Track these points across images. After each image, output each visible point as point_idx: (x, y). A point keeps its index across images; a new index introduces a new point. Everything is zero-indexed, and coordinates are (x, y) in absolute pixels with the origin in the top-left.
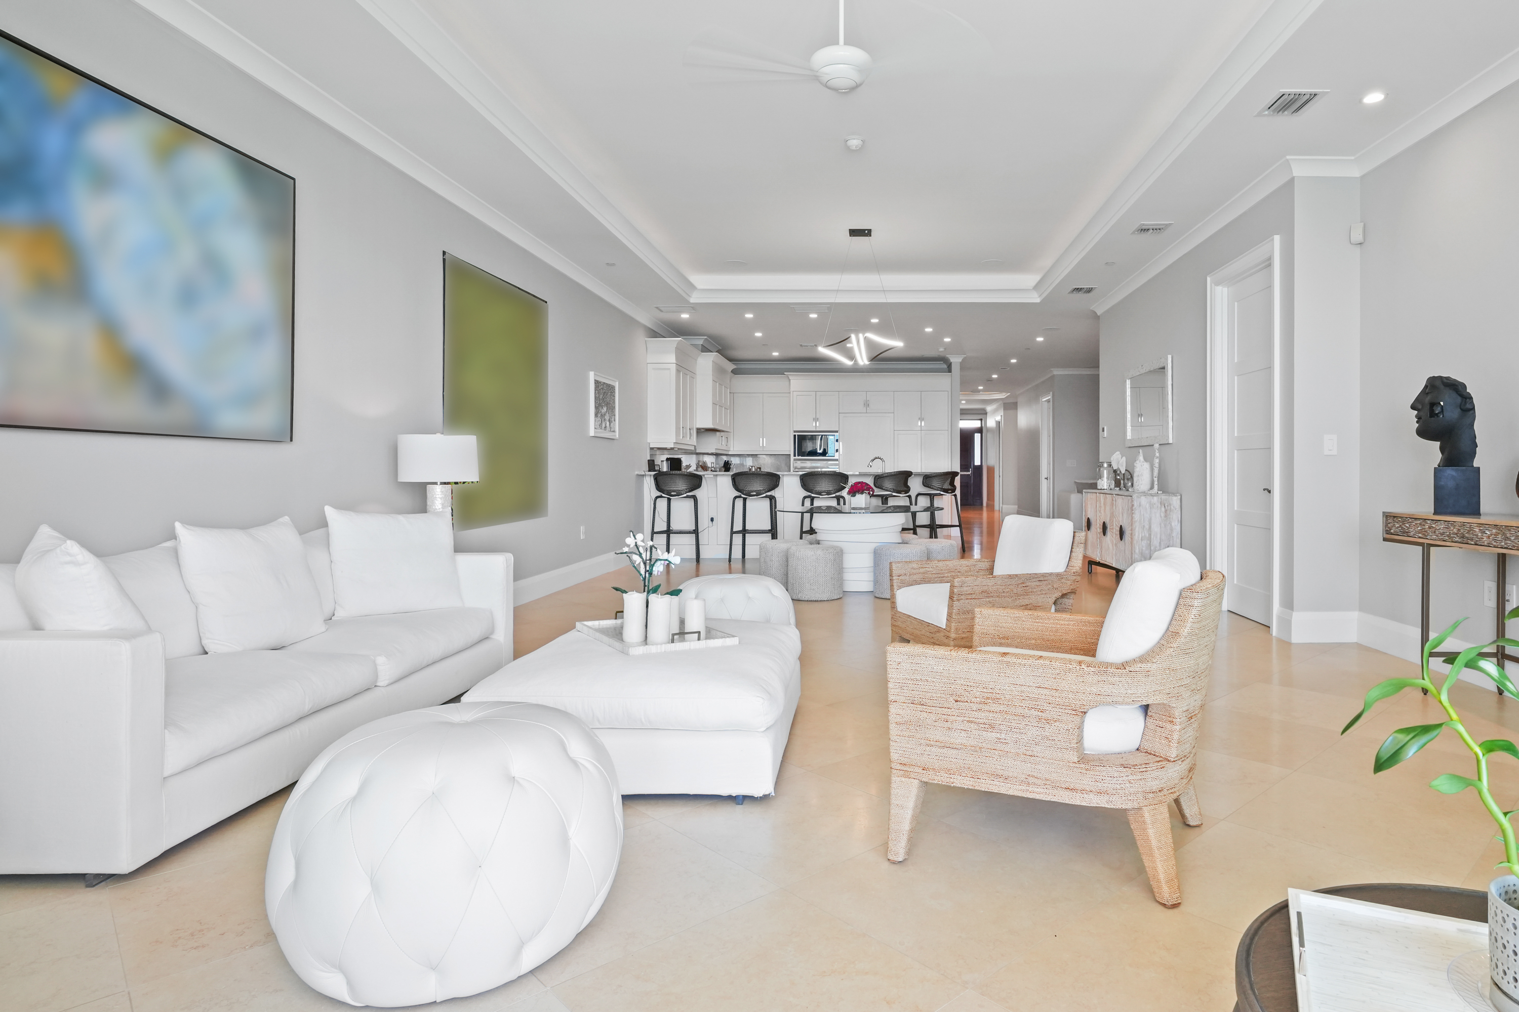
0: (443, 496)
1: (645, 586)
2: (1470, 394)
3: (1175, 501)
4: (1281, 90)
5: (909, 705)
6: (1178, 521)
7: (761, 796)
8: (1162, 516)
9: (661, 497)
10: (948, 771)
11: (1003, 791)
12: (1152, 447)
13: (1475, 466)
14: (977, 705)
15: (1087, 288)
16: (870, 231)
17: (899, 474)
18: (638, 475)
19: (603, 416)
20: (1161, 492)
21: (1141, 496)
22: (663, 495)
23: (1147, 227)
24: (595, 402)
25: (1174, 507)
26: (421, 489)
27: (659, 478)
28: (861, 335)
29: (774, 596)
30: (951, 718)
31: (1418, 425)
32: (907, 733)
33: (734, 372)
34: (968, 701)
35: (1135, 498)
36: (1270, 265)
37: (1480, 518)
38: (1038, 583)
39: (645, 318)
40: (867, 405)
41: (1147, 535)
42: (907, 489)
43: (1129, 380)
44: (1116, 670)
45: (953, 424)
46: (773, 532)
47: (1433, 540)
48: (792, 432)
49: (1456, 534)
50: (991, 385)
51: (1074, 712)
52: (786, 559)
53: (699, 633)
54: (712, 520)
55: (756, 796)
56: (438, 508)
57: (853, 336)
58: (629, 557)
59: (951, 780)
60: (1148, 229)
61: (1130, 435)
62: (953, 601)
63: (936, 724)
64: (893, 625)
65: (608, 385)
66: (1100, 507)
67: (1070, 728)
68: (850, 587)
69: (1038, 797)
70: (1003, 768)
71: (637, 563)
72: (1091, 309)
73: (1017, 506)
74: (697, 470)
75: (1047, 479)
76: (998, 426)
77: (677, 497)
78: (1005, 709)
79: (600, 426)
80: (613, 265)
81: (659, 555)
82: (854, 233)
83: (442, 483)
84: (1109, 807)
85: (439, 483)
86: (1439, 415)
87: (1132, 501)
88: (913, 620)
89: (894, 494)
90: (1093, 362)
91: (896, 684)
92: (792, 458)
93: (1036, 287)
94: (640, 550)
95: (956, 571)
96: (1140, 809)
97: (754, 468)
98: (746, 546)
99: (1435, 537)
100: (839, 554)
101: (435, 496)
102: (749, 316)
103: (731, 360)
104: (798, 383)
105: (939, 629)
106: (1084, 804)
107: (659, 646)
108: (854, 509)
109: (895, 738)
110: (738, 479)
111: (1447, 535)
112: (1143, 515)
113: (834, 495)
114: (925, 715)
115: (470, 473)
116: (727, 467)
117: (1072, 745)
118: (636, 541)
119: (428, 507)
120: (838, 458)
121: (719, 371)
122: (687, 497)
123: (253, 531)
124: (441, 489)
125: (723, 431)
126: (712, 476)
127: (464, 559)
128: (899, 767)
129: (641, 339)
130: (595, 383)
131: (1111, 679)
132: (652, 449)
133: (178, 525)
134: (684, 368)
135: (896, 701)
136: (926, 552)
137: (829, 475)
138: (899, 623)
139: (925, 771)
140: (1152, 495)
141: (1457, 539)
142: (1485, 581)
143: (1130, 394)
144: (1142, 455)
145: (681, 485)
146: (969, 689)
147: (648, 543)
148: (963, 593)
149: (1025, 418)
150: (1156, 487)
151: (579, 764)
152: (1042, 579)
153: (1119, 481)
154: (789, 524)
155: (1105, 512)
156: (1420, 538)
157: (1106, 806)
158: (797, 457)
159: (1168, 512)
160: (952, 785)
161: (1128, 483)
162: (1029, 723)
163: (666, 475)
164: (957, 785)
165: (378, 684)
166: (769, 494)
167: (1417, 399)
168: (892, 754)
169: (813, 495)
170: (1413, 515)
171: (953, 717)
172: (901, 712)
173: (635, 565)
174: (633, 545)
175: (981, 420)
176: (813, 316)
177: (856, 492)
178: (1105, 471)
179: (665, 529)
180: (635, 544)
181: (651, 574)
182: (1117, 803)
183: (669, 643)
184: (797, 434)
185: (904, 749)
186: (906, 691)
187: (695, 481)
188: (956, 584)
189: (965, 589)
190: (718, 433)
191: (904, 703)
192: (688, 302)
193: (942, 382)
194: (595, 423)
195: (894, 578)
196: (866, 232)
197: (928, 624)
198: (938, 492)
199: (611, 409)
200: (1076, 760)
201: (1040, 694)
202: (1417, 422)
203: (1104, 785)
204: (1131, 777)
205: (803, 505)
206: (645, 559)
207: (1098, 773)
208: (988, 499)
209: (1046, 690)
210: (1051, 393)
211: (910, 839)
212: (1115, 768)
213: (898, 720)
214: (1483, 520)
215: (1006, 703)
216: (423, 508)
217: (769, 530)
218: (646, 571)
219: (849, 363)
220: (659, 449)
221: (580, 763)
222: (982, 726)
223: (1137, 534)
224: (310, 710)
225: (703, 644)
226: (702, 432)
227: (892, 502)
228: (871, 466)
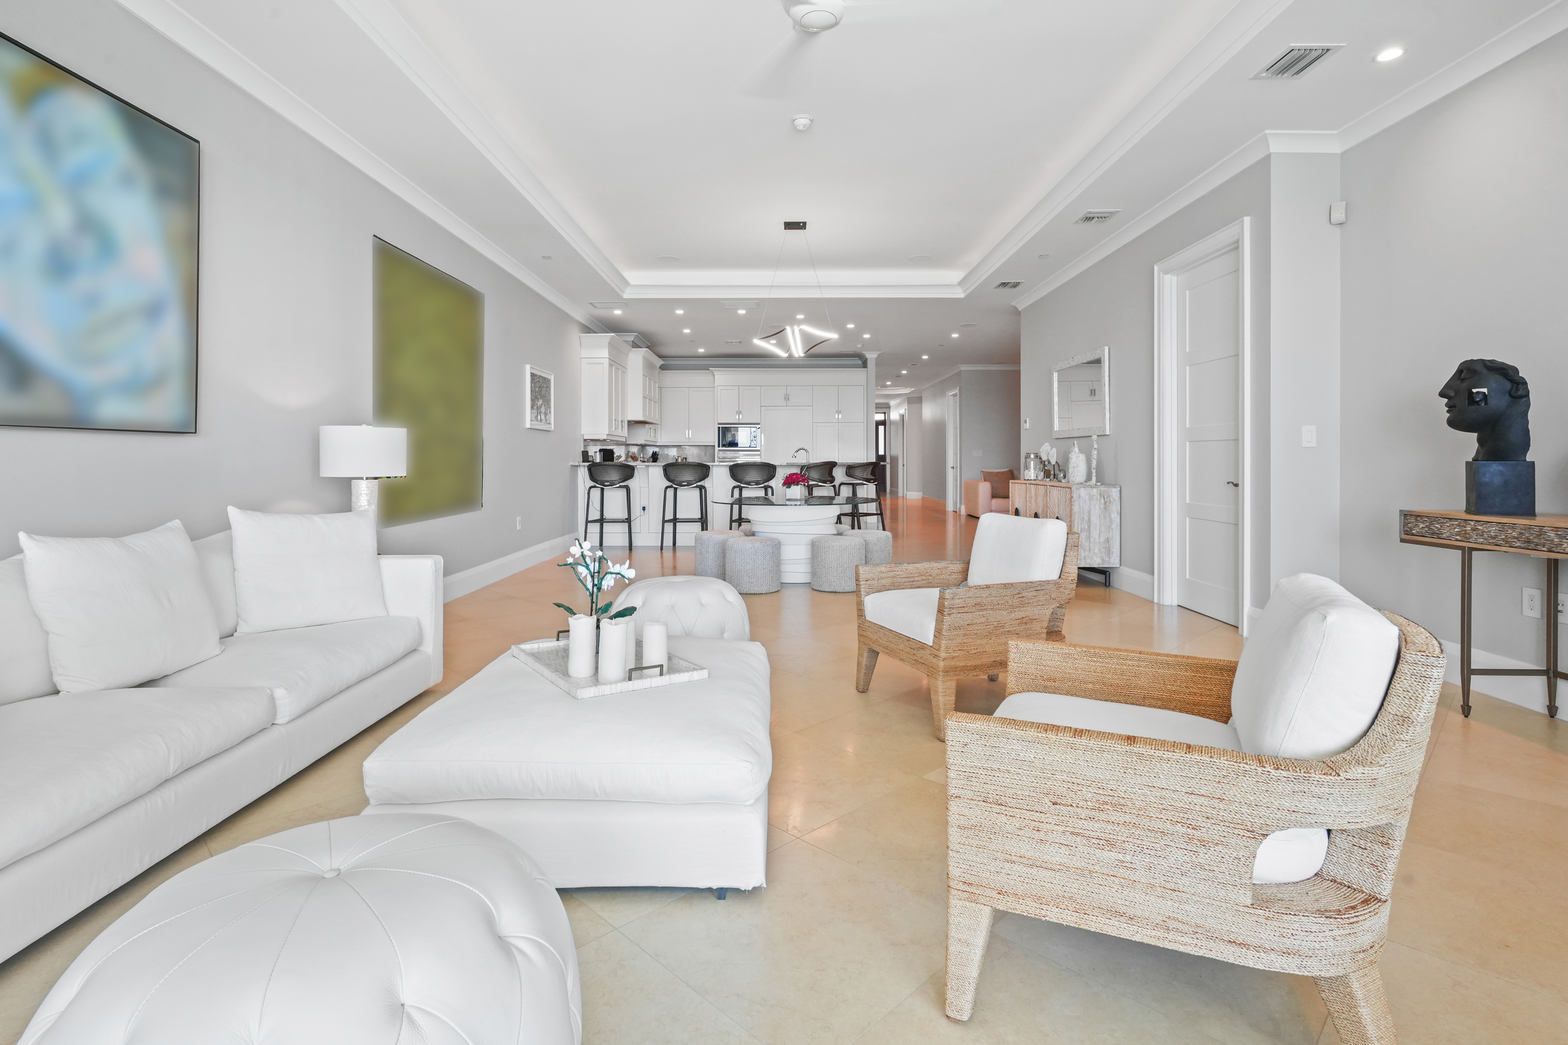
0: (369, 492)
1: (592, 602)
2: (1524, 379)
3: (1115, 492)
4: (1291, 45)
5: (979, 803)
6: (1118, 513)
7: (750, 889)
8: (1102, 507)
9: (595, 487)
10: (1038, 899)
11: (1125, 935)
12: (1089, 438)
13: (1527, 460)
14: (1087, 812)
15: (1014, 283)
16: (805, 223)
17: (825, 464)
18: (572, 465)
19: (539, 408)
20: (1100, 484)
21: (1080, 487)
22: (597, 485)
23: (1092, 215)
24: (531, 394)
25: (1113, 499)
26: (345, 485)
27: (593, 469)
28: (796, 328)
29: (728, 601)
30: (1045, 827)
31: (1448, 415)
32: (975, 842)
33: (662, 368)
34: (1074, 805)
35: (1075, 489)
36: (1237, 248)
37: (1535, 520)
38: (1035, 593)
39: (579, 314)
40: (787, 398)
41: (1087, 527)
42: (832, 480)
43: (1057, 373)
44: (1325, 776)
45: (868, 416)
46: (703, 521)
47: (1479, 543)
48: (716, 424)
49: (1517, 538)
50: (898, 380)
51: (1249, 834)
52: (723, 551)
53: (661, 666)
54: (644, 509)
55: (743, 889)
56: (363, 505)
57: (788, 329)
58: (574, 569)
59: (1042, 912)
60: (1093, 218)
61: (1057, 426)
62: (943, 615)
63: (1021, 833)
64: (860, 635)
65: (544, 379)
66: (1031, 498)
67: (1241, 857)
68: (788, 578)
69: (1182, 949)
70: (1127, 903)
71: (583, 575)
72: (1012, 304)
73: (922, 493)
74: (626, 460)
75: (953, 468)
76: (902, 419)
77: (610, 487)
78: (1134, 821)
79: (535, 418)
80: (549, 258)
81: (609, 568)
82: (789, 226)
83: (367, 478)
84: (1300, 974)
85: (365, 479)
86: (1480, 403)
87: (1071, 493)
88: (887, 632)
89: (820, 484)
90: (1013, 357)
91: (960, 773)
92: (717, 448)
93: (961, 283)
94: (586, 560)
95: (927, 574)
96: (1346, 976)
97: (680, 458)
98: (677, 534)
99: (1482, 540)
100: (776, 547)
101: (360, 492)
102: (680, 312)
103: (660, 356)
104: (722, 377)
105: (923, 646)
106: (1261, 967)
107: (614, 686)
108: (789, 500)
109: (957, 847)
110: (669, 469)
111: (1503, 539)
112: (1083, 507)
113: (763, 485)
114: (1004, 819)
115: (398, 468)
116: (655, 458)
117: (1244, 881)
118: (582, 550)
119: (353, 504)
120: (759, 449)
121: (649, 366)
122: (620, 487)
123: (128, 540)
124: (367, 485)
125: (652, 423)
126: (644, 467)
127: (389, 563)
128: (962, 887)
129: (575, 335)
130: (531, 376)
131: (1318, 791)
132: (585, 440)
133: (22, 536)
134: (616, 363)
135: (959, 797)
136: (864, 543)
137: (758, 465)
138: (869, 633)
139: (1002, 896)
140: (1091, 487)
141: (1518, 544)
142: (1524, 588)
143: (1057, 387)
144: (1077, 446)
145: (614, 475)
146: (1075, 787)
147: (597, 553)
148: (955, 606)
149: (929, 411)
150: (1094, 479)
151: (514, 950)
152: (1039, 588)
153: (1049, 471)
154: (719, 515)
155: (1036, 502)
156: (1457, 540)
157: (1297, 973)
158: (721, 448)
159: (1108, 504)
160: (1044, 919)
161: (1060, 474)
162: (1171, 844)
163: (598, 465)
164: (1051, 920)
165: (276, 722)
166: (699, 484)
167: (1447, 386)
168: (950, 868)
169: (742, 485)
170: (1446, 514)
171: (1049, 826)
172: (966, 812)
173: (581, 578)
174: (578, 555)
175: (885, 413)
176: (742, 312)
177: (791, 483)
178: (1032, 462)
179: (599, 517)
180: (580, 554)
181: (599, 589)
182: (1313, 969)
183: (624, 680)
184: (721, 426)
185: (970, 863)
186: (975, 784)
187: (628, 472)
188: (947, 596)
189: (957, 601)
190: (647, 425)
191: (972, 799)
192: (622, 298)
193: (858, 376)
194: (531, 416)
195: (861, 583)
196: (801, 224)
197: (909, 639)
198: (861, 482)
199: (547, 402)
200: (1249, 902)
201: (1193, 803)
202: (1448, 412)
203: (1294, 942)
204: (1336, 932)
205: (732, 496)
206: (592, 571)
207: (1286, 925)
208: (891, 486)
209: (1203, 799)
210: (958, 388)
211: (977, 990)
212: (1313, 919)
213: (962, 822)
214: (1538, 521)
215: (1134, 811)
216: (346, 506)
217: (699, 519)
218: (594, 585)
219: (784, 355)
220: (592, 440)
221: (514, 946)
222: (1094, 841)
223: (1076, 526)
224: (177, 770)
225: (666, 679)
226: (633, 424)
227: (817, 492)
228: (795, 457)
